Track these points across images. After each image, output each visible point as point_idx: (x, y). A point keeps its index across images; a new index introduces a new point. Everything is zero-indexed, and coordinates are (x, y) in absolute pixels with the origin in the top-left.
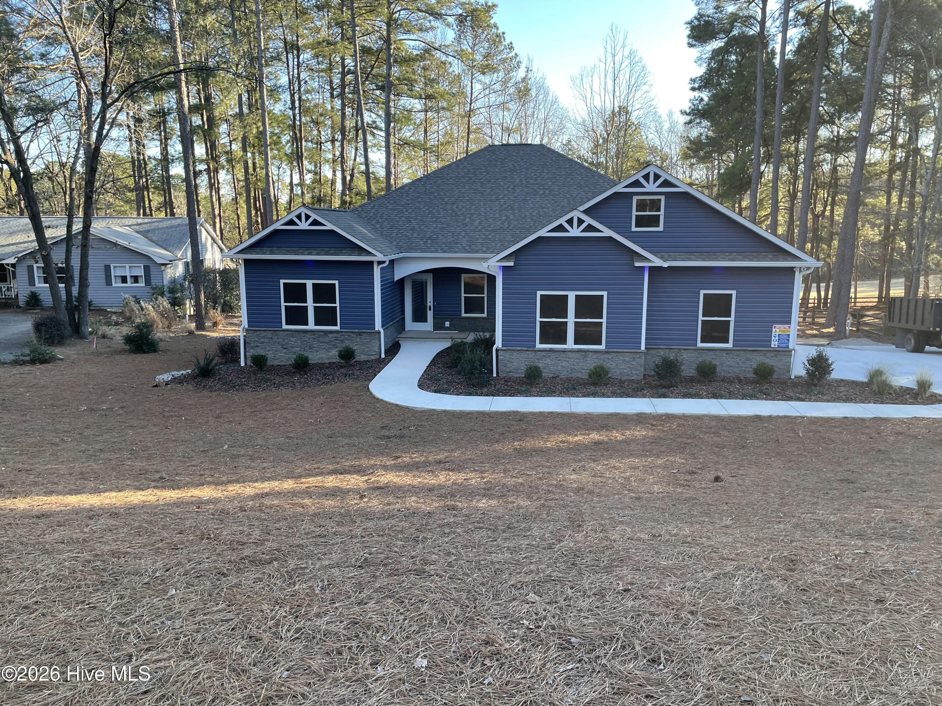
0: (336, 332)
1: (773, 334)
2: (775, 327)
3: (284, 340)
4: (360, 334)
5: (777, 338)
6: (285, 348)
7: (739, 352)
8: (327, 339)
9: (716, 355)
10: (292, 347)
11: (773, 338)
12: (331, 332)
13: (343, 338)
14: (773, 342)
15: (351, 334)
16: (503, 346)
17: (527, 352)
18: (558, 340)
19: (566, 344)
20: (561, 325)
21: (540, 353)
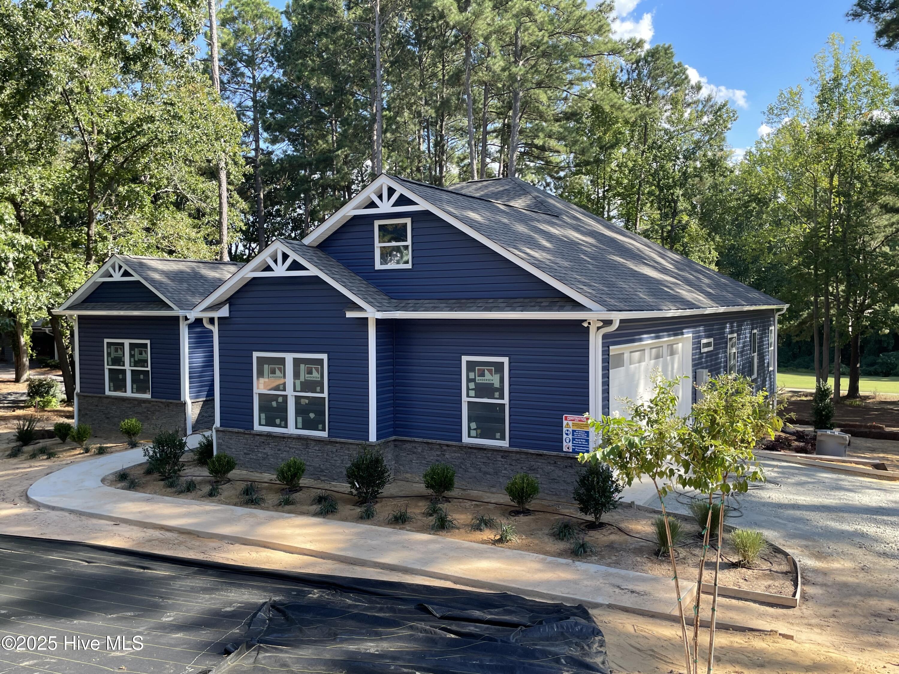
0: (148, 401)
1: (565, 429)
2: (566, 418)
3: (107, 408)
4: (168, 405)
5: (571, 436)
7: (518, 456)
9: (488, 458)
11: (565, 436)
13: (153, 407)
14: (565, 444)
16: (221, 426)
17: (246, 436)
18: (278, 421)
19: (286, 427)
20: (280, 400)
21: (258, 437)
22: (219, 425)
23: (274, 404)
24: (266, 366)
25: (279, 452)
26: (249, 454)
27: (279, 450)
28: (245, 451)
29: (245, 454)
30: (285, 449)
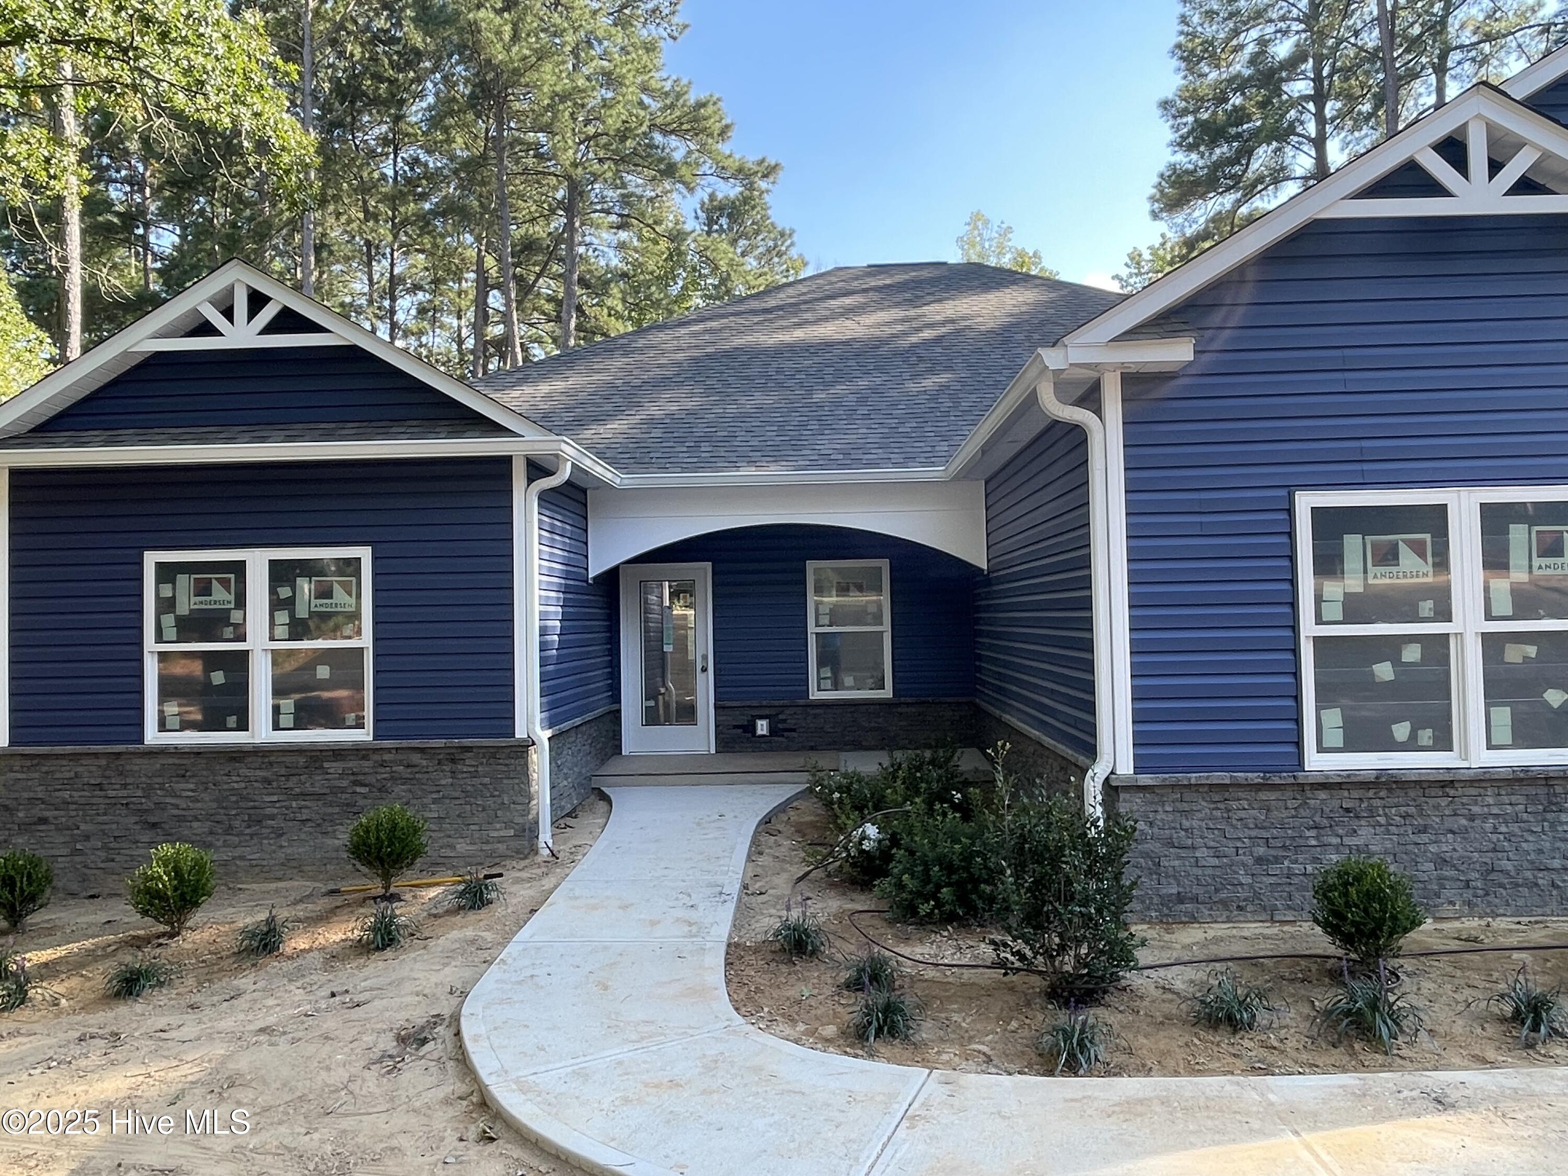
0: (358, 751)
3: (148, 791)
4: (453, 757)
6: (154, 825)
8: (318, 784)
10: (181, 819)
12: (338, 752)
13: (384, 773)
15: (416, 758)
16: (1138, 769)
17: (1263, 795)
18: (1401, 731)
19: (1443, 742)
20: (1412, 654)
21: (1323, 795)
22: (1126, 767)
23: (1384, 671)
24: (1352, 543)
25: (1425, 838)
26: (1277, 860)
27: (1424, 830)
28: (1261, 851)
29: (1259, 860)
30: (1450, 823)
